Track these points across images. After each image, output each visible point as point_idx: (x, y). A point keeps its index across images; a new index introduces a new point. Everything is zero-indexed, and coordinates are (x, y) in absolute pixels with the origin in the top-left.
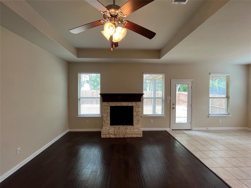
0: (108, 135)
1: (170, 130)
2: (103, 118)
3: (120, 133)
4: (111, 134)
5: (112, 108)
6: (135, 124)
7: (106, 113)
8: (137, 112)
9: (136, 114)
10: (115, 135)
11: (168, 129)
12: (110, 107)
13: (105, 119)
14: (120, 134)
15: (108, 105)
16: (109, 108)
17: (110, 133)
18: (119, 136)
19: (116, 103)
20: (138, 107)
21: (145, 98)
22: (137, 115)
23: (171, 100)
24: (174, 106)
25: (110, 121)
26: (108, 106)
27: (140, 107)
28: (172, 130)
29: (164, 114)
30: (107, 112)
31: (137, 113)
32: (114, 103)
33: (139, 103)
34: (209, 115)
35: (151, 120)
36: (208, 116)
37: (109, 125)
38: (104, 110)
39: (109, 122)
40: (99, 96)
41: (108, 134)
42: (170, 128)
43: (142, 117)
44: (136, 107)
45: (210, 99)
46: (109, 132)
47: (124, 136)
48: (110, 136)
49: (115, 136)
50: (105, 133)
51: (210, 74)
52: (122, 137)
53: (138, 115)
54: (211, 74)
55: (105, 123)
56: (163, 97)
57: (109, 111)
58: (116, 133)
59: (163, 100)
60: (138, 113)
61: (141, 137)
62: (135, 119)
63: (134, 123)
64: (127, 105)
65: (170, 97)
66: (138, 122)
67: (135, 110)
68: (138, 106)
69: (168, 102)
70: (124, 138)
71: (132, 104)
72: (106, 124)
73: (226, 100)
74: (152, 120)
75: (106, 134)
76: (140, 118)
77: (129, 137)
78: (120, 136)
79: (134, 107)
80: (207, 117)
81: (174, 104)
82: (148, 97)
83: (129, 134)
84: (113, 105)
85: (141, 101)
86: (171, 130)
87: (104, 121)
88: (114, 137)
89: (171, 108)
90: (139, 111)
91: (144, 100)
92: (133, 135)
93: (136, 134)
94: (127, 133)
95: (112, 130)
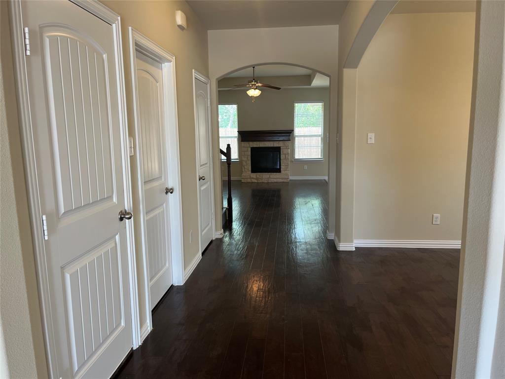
2: (242, 163)
4: (253, 178)
5: (253, 149)
6: (283, 171)
7: (246, 156)
8: (285, 154)
11: (326, 178)
13: (244, 163)
14: (263, 178)
16: (250, 149)
19: (258, 143)
20: (286, 148)
21: (298, 136)
22: (286, 159)
25: (250, 167)
27: (289, 149)
29: (322, 157)
31: (285, 156)
32: (255, 143)
33: (287, 143)
35: (304, 165)
37: (250, 172)
38: (243, 153)
39: (250, 169)
40: (236, 134)
43: (292, 161)
44: (284, 149)
47: (268, 180)
48: (251, 180)
49: (257, 180)
55: (245, 168)
56: (321, 135)
57: (249, 153)
58: (258, 177)
59: (322, 138)
60: (287, 156)
63: (282, 169)
64: (272, 146)
66: (287, 169)
67: (283, 152)
68: (286, 146)
71: (279, 144)
72: (246, 170)
74: (306, 166)
75: (247, 178)
76: (289, 162)
78: (263, 181)
79: (281, 148)
82: (300, 135)
83: (273, 178)
84: (255, 146)
85: (290, 140)
87: (244, 166)
88: (256, 181)
90: (288, 154)
91: (296, 138)
92: (278, 180)
93: (282, 179)
94: (271, 177)
95: (254, 175)
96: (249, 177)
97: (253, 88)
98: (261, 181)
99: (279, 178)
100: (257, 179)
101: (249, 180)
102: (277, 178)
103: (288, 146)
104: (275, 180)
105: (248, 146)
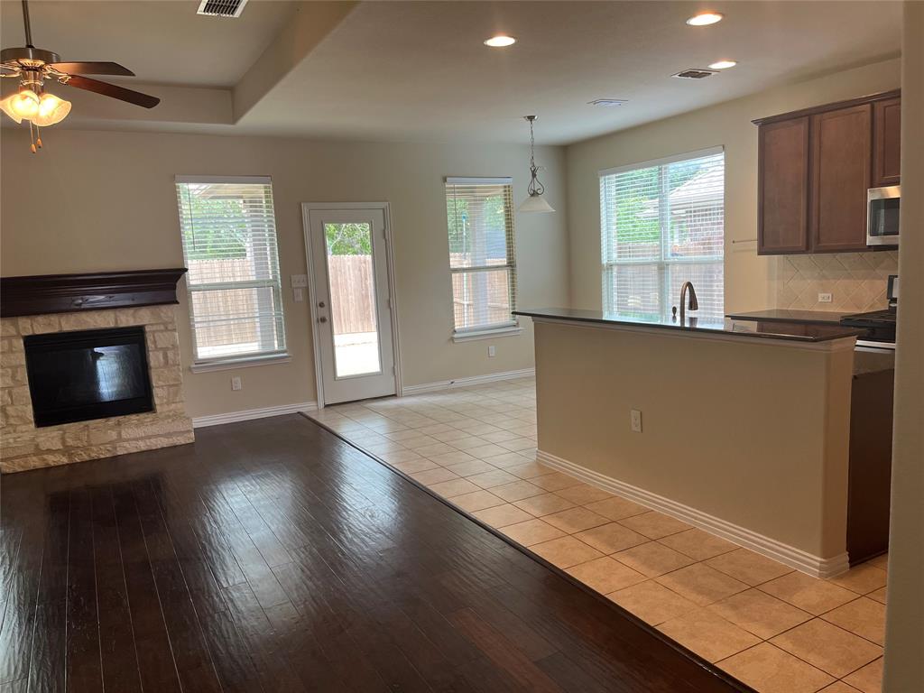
0: (34, 458)
1: (315, 408)
3: (93, 442)
4: (49, 451)
5: (32, 344)
6: (161, 405)
7: (9, 370)
8: (165, 350)
9: (161, 358)
10: (66, 452)
11: (307, 407)
12: (22, 342)
13: (3, 397)
14: (91, 445)
15: (14, 333)
16: (20, 344)
17: (44, 447)
18: (89, 455)
19: (54, 318)
20: (166, 329)
21: (198, 288)
22: (167, 362)
23: (307, 288)
24: (323, 313)
25: (31, 407)
26: (9, 338)
27: (175, 330)
28: (326, 406)
29: (285, 346)
30: (10, 367)
31: (165, 356)
32: (40, 319)
33: (166, 311)
34: (456, 336)
35: (233, 380)
36: (452, 339)
37: (33, 426)
39: (29, 411)
41: (35, 455)
42: (316, 399)
43: (190, 369)
44: (157, 331)
45: (453, 275)
46: (37, 446)
47: (115, 448)
48: (45, 460)
49: (70, 455)
50: (19, 452)
51: (445, 180)
52: (102, 456)
53: (170, 362)
54: (448, 179)
55: (6, 416)
56: (275, 280)
57: (21, 359)
58: (70, 442)
59: (277, 290)
60: (170, 354)
61: (191, 441)
62: (161, 383)
63: (157, 401)
64: (112, 325)
65: (304, 276)
66: (176, 394)
67: (155, 342)
68: (165, 324)
69: (300, 297)
70: (115, 458)
71: (134, 317)
72: (14, 420)
73: (505, 273)
74: (239, 379)
75: (26, 456)
76: (181, 374)
77: (135, 451)
78: (93, 455)
79: (147, 329)
80: (449, 340)
81: (322, 305)
82: (208, 285)
83: (134, 439)
84: (41, 331)
85: (177, 303)
86: (322, 406)
87: (4, 410)
88: (65, 460)
89: (314, 318)
90: (174, 347)
91: (195, 295)
92: (153, 440)
93: (168, 435)
94: (124, 435)
95: (52, 437)
96: (32, 449)
97: (29, 87)
98: (86, 458)
99: (159, 436)
100: (67, 450)
101: (35, 462)
102: (149, 437)
103: (172, 322)
104: (143, 446)
105: (12, 331)
